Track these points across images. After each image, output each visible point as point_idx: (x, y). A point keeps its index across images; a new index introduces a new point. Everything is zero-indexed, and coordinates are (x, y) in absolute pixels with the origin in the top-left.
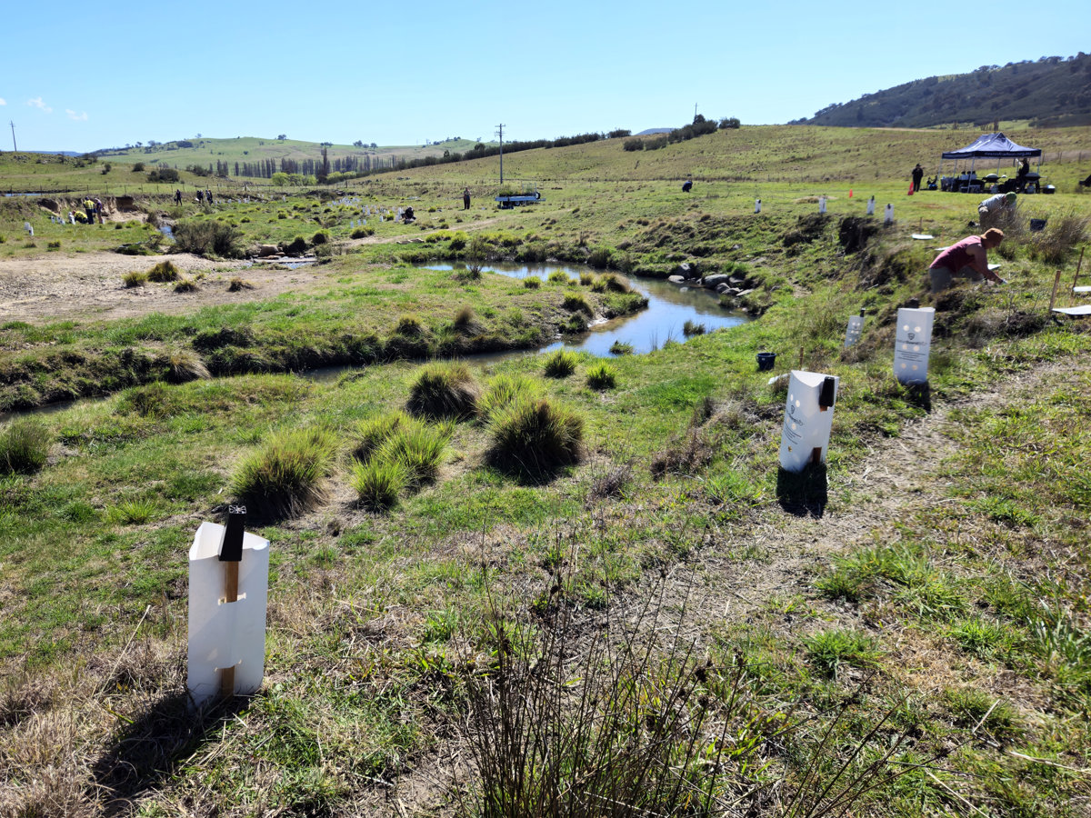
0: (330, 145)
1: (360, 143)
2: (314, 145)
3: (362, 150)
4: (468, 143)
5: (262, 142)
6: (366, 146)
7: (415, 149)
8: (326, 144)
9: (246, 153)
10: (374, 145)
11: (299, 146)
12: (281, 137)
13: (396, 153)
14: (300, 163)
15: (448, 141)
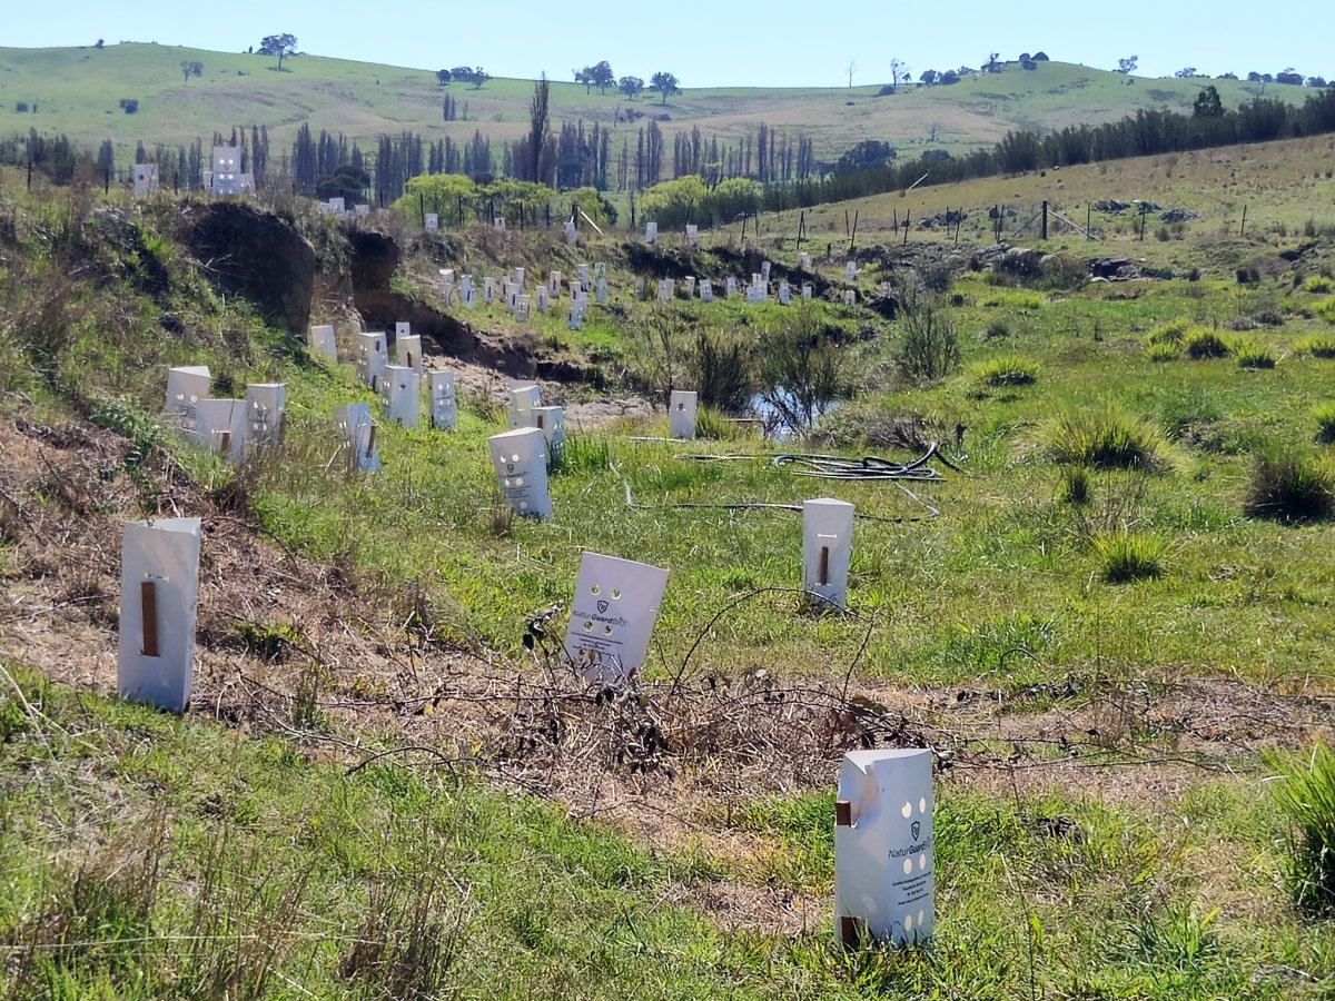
0: (478, 78)
1: (600, 75)
2: (410, 78)
3: (614, 102)
4: (1081, 77)
5: (193, 64)
6: (630, 87)
7: (850, 98)
8: (462, 74)
9: (131, 107)
10: (664, 83)
11: (348, 81)
12: (273, 46)
13: (771, 118)
14: (369, 151)
15: (993, 66)
